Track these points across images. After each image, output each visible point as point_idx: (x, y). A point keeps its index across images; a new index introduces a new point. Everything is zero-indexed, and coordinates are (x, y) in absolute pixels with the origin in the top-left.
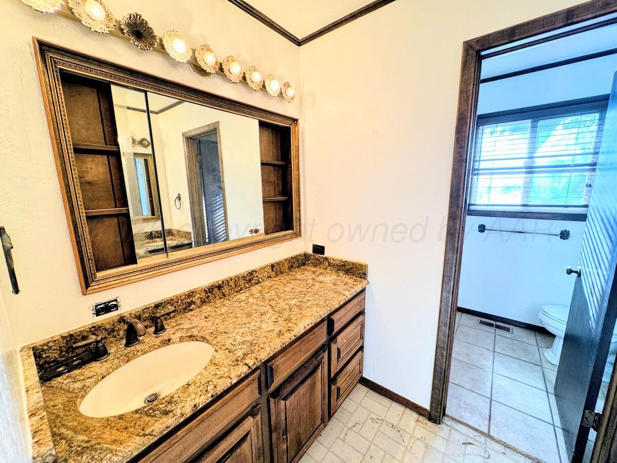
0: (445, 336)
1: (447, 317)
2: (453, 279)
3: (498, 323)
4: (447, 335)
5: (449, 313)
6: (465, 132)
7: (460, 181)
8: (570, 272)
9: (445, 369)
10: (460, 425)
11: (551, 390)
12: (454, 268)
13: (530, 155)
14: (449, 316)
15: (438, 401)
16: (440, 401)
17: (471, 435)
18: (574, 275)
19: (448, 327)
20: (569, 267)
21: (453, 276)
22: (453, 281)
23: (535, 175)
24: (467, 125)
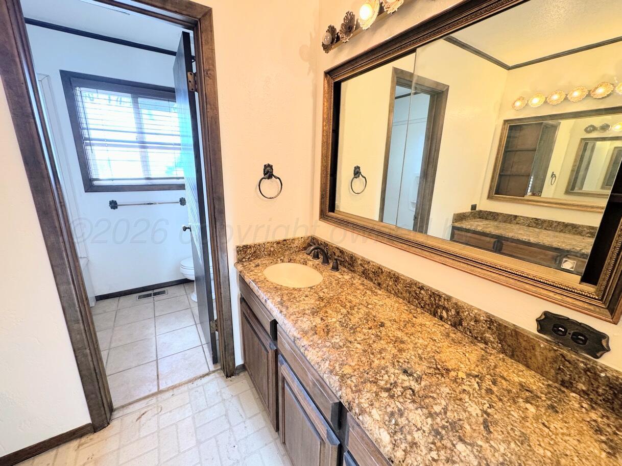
0: (82, 334)
1: (76, 311)
2: (67, 266)
3: (156, 291)
4: (83, 331)
5: (77, 306)
6: (18, 74)
7: (34, 142)
8: (185, 229)
9: (94, 367)
10: (131, 406)
11: (198, 321)
12: (64, 254)
13: (140, 130)
14: (78, 309)
15: (98, 404)
16: (100, 403)
17: (144, 405)
18: (188, 230)
19: (81, 322)
20: (183, 226)
21: (67, 263)
22: (68, 269)
23: (148, 150)
24: (16, 65)
